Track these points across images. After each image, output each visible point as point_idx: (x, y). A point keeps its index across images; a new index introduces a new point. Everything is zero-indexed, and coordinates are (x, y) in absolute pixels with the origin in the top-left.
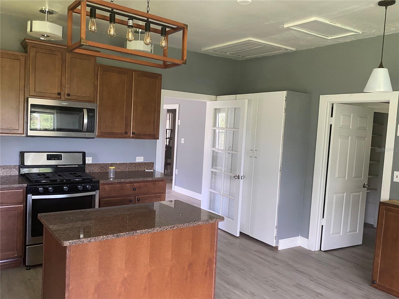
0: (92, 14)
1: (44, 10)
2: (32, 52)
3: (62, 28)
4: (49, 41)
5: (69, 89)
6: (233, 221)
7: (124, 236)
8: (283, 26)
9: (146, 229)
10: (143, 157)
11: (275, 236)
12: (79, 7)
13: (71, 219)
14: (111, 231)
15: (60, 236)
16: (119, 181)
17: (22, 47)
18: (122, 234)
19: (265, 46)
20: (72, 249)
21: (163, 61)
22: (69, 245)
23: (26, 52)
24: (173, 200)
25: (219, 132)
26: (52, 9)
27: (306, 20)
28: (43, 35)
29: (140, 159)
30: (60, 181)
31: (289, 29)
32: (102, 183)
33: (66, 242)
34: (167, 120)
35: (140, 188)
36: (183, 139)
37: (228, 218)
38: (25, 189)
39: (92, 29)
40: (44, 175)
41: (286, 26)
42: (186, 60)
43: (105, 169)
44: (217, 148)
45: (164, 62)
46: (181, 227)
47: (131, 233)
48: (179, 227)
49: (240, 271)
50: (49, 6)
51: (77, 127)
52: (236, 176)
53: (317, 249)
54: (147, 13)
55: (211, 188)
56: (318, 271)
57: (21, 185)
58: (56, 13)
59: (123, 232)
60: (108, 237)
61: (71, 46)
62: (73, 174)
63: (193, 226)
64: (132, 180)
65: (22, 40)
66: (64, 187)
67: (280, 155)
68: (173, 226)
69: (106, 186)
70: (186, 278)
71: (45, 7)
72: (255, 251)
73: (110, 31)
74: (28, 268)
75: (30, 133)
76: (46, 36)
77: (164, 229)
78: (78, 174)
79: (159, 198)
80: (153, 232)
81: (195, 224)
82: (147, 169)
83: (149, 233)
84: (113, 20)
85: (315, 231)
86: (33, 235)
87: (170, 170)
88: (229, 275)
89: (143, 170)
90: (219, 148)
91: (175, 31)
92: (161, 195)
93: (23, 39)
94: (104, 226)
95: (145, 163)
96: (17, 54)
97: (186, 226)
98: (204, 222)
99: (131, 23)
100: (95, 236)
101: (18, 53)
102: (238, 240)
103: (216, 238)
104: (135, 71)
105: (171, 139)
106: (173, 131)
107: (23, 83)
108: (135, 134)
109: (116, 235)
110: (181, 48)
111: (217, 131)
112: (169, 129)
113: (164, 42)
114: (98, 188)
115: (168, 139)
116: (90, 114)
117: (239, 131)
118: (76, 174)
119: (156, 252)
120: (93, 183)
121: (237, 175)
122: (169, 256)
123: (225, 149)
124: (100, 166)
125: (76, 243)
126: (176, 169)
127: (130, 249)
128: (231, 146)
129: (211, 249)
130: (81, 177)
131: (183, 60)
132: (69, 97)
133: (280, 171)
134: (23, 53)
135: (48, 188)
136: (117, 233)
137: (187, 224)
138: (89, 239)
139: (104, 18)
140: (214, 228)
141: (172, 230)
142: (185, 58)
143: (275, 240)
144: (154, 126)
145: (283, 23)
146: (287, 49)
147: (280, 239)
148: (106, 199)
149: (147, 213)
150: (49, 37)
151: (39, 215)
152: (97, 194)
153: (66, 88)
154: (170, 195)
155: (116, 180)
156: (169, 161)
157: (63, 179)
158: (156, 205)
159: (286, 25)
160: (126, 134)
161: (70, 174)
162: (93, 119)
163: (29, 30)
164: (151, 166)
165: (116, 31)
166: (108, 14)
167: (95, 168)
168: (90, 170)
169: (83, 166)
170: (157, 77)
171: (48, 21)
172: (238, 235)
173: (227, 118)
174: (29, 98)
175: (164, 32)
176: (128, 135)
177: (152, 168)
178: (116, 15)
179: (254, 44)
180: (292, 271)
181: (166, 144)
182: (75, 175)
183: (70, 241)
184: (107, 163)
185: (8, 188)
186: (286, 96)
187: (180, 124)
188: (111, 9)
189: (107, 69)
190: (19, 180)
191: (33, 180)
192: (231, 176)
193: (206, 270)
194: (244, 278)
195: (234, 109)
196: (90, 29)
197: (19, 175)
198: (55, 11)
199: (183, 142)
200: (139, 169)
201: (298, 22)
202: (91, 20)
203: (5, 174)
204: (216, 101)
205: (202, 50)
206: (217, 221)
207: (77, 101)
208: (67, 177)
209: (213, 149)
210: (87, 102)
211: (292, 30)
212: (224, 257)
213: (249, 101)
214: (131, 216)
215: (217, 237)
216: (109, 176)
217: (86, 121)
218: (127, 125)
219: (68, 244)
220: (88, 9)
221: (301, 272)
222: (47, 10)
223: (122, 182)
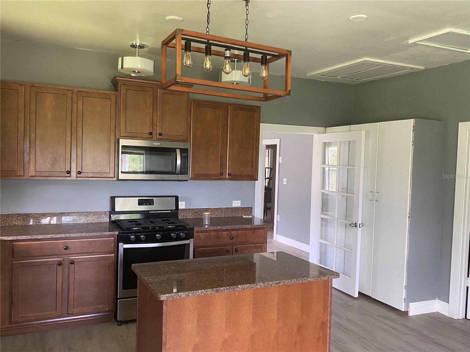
0: (187, 48)
1: (134, 44)
2: (123, 90)
3: (153, 62)
4: (140, 77)
5: (161, 129)
6: (349, 278)
7: (224, 291)
8: (408, 41)
9: (248, 284)
10: (240, 201)
11: (404, 298)
12: (174, 41)
13: (166, 271)
14: (210, 285)
15: (156, 289)
16: (215, 228)
17: (112, 86)
18: (222, 288)
19: (385, 66)
20: (169, 304)
21: (263, 94)
22: (166, 299)
23: (116, 90)
24: (275, 251)
25: (329, 170)
26: (143, 43)
27: (437, 33)
28: (133, 72)
29: (237, 204)
30: (152, 228)
31: (415, 44)
32: (197, 231)
33: (163, 296)
34: (266, 157)
35: (238, 236)
36: (285, 180)
37: (344, 274)
38: (116, 237)
39: (187, 64)
40: (136, 221)
41: (410, 42)
42: (290, 90)
43: (199, 214)
44: (327, 189)
45: (265, 94)
46: (288, 284)
47: (232, 288)
48: (285, 283)
49: (360, 339)
50: (140, 40)
51: (170, 170)
52: (352, 224)
53: (461, 316)
54: (246, 41)
55: (321, 238)
56: (464, 345)
57: (112, 233)
58: (147, 46)
59: (223, 287)
60: (207, 291)
61: (165, 83)
62: (166, 220)
63: (302, 283)
64: (229, 227)
65: (113, 78)
66: (157, 235)
67: (409, 197)
68: (278, 282)
69: (201, 234)
70: (295, 343)
71: (136, 42)
72: (378, 316)
73: (206, 64)
74: (120, 324)
75: (122, 176)
76: (136, 72)
77: (268, 284)
78: (171, 221)
79: (259, 249)
80: (256, 288)
81: (305, 280)
82: (245, 215)
83: (252, 288)
84: (209, 53)
85: (458, 293)
86: (125, 287)
87: (270, 216)
88: (346, 344)
89: (240, 216)
90: (330, 190)
91: (277, 59)
92: (261, 245)
93: (114, 76)
94: (202, 279)
95: (243, 208)
96: (108, 93)
97: (294, 282)
98: (315, 278)
99: (228, 53)
100: (193, 290)
101: (108, 91)
102: (356, 302)
103: (329, 298)
104: (231, 104)
105: (271, 180)
106: (272, 169)
107: (114, 124)
108: (231, 175)
109: (215, 289)
110: (284, 74)
111: (327, 169)
112: (268, 168)
113: (264, 72)
114: (192, 237)
115: (267, 180)
116: (183, 155)
117: (355, 169)
118: (169, 220)
119: (260, 311)
120: (187, 231)
121: (354, 223)
122: (274, 316)
123: (337, 191)
124: (194, 211)
125: (173, 297)
126: (277, 214)
127: (230, 306)
128: (345, 187)
129: (324, 310)
130: (174, 223)
131: (287, 91)
132: (161, 137)
133: (409, 217)
134: (114, 91)
135: (139, 236)
136: (217, 288)
137: (295, 280)
138: (187, 293)
139: (199, 50)
140: (327, 286)
141: (278, 287)
142: (289, 89)
143: (403, 303)
144: (252, 165)
145: (408, 38)
146: (414, 68)
147: (410, 303)
148: (200, 249)
149: (248, 266)
150: (140, 72)
151: (133, 265)
152: (191, 242)
153: (158, 127)
154: (271, 245)
155: (212, 228)
156: (268, 205)
157: (155, 226)
158: (256, 257)
159: (410, 40)
160: (221, 175)
161: (162, 220)
162: (186, 159)
163: (120, 67)
164: (249, 211)
165: (212, 64)
166: (203, 46)
167: (188, 214)
168: (183, 216)
169: (176, 212)
170: (255, 110)
171: (139, 56)
172: (356, 295)
173: (339, 153)
174: (120, 139)
175: (264, 61)
176: (223, 176)
177: (251, 214)
178: (212, 46)
179: (371, 64)
180: (429, 343)
181: (265, 185)
182: (167, 221)
183: (167, 295)
184: (201, 208)
185: (99, 236)
186: (414, 125)
187: (281, 162)
188: (207, 41)
189: (200, 104)
190: (109, 227)
191: (124, 227)
192: (346, 224)
193: (318, 336)
194: (366, 349)
195: (348, 142)
196: (185, 64)
197: (110, 222)
198: (146, 45)
199: (285, 183)
200: (236, 215)
201: (426, 36)
202: (186, 54)
203: (95, 221)
204: (326, 133)
205: (307, 76)
206: (331, 278)
207: (170, 140)
208: (159, 223)
209: (323, 191)
210: (181, 141)
211: (418, 45)
212: (340, 322)
213: (367, 132)
214: (230, 269)
215: (331, 297)
216: (204, 223)
217: (179, 162)
218: (223, 166)
219: (165, 297)
220: (183, 42)
221: (440, 345)
222: (138, 44)
223: (217, 229)
